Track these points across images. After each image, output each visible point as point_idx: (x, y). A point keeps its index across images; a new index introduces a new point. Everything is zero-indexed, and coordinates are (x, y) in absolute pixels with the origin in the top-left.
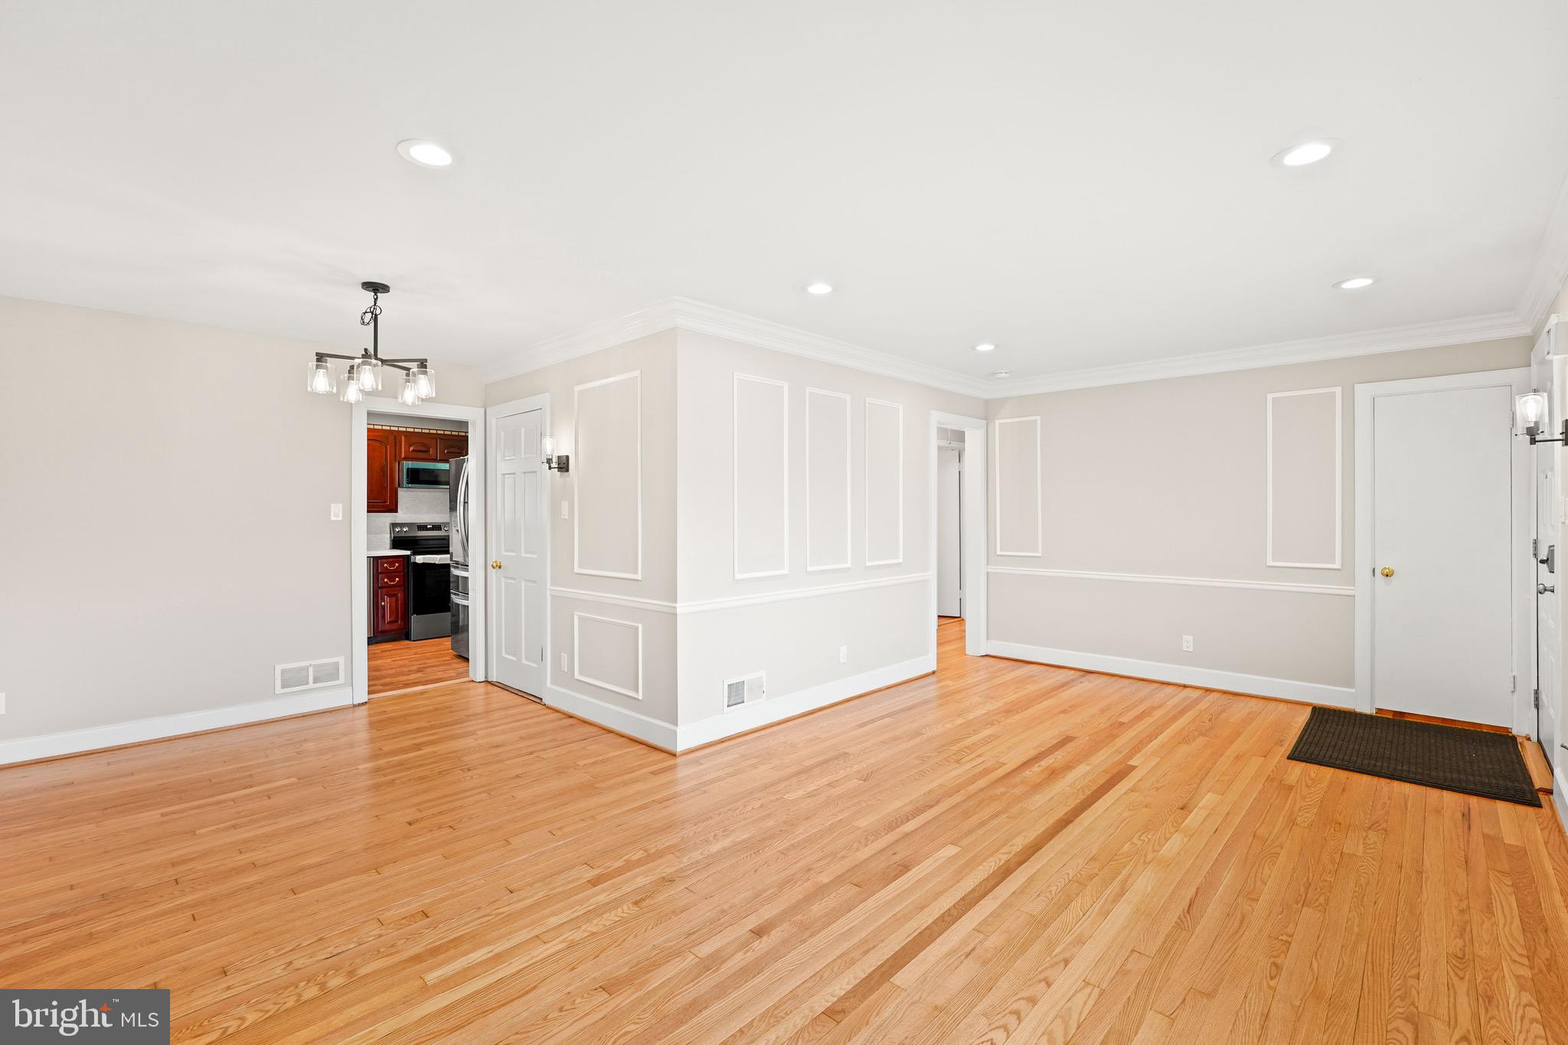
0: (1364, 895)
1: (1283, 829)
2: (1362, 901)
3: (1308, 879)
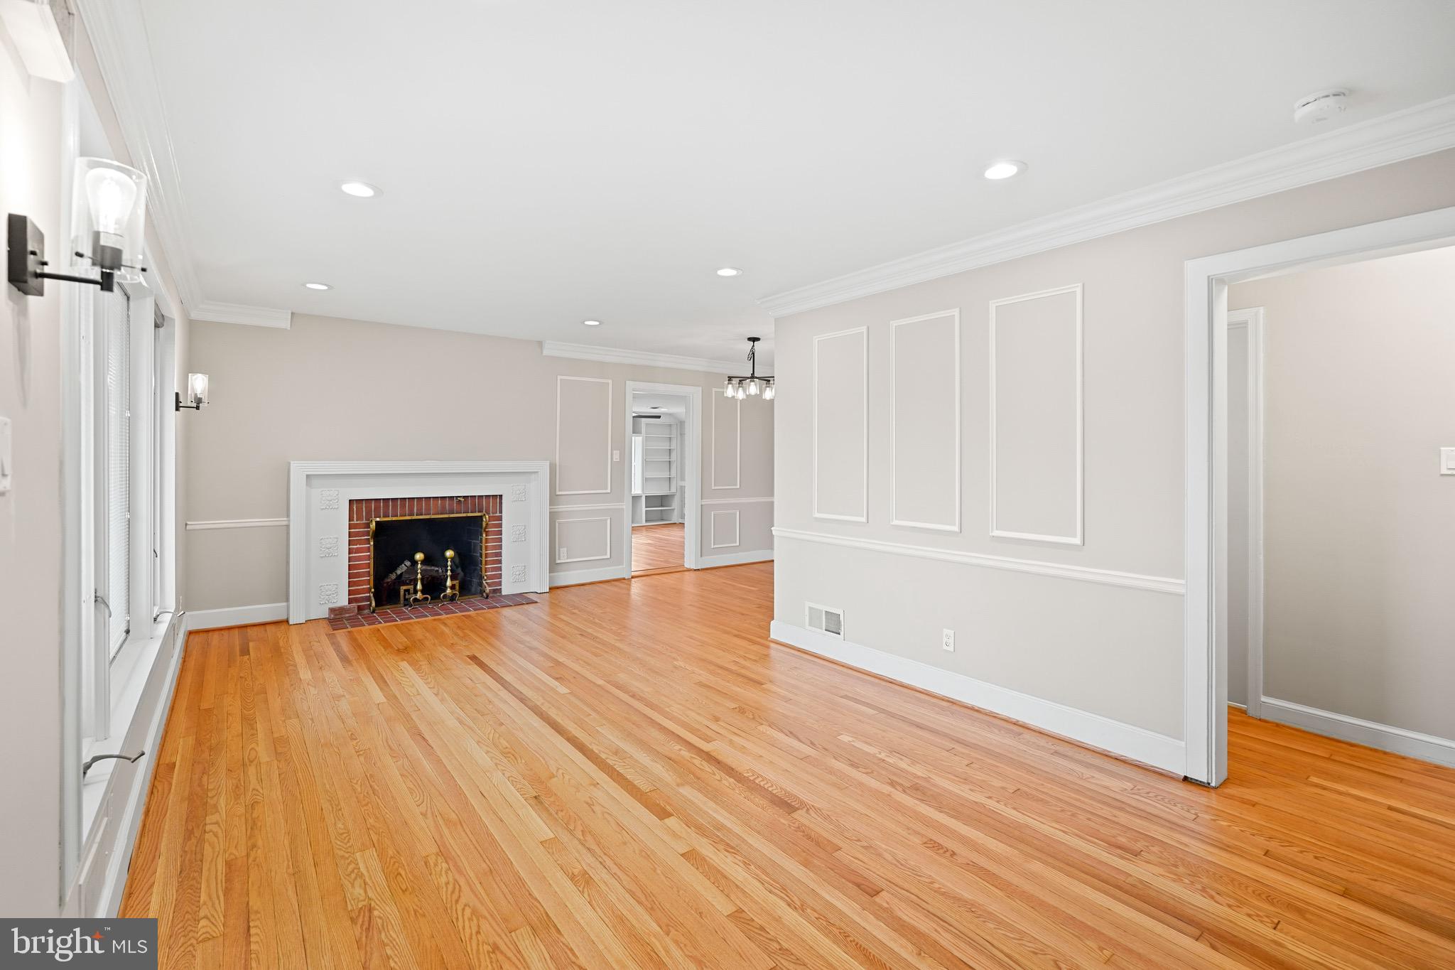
0: (333, 811)
1: (442, 836)
2: (331, 805)
3: (379, 798)
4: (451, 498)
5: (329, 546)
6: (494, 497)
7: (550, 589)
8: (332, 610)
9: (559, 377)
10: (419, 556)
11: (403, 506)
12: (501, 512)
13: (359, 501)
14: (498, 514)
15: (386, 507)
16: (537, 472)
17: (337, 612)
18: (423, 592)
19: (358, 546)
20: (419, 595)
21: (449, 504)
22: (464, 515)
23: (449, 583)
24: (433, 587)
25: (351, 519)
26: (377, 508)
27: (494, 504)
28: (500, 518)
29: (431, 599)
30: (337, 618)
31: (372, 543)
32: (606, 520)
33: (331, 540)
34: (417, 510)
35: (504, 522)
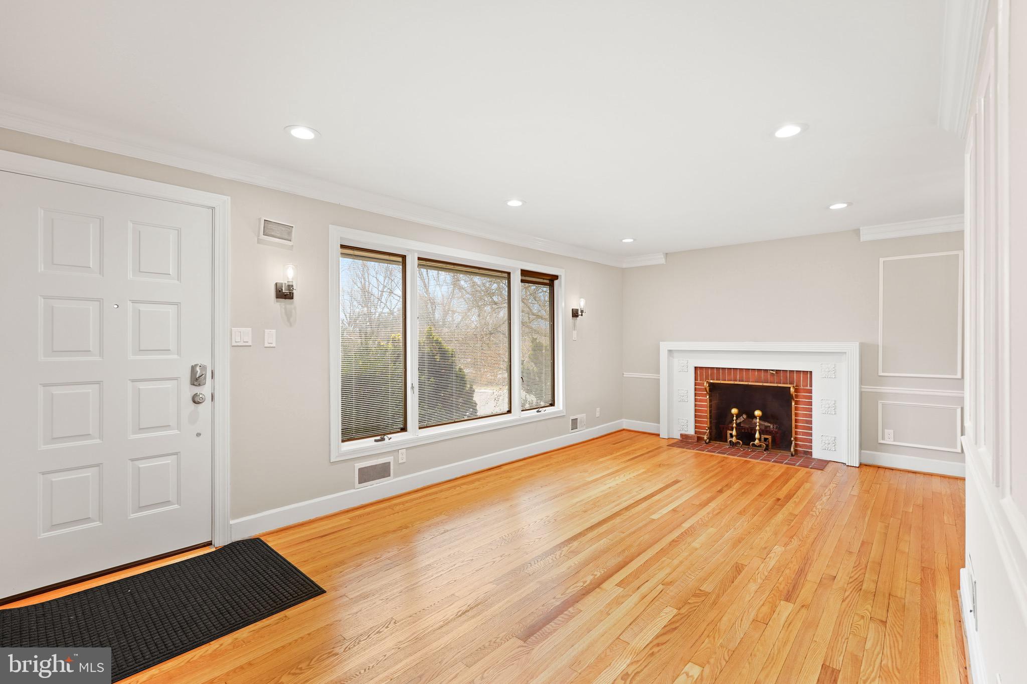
4: (766, 371)
5: (682, 395)
6: (805, 373)
7: (861, 464)
8: (682, 435)
9: (882, 260)
10: (734, 411)
11: (729, 374)
12: (811, 386)
13: (701, 368)
14: (809, 388)
15: (718, 373)
16: (846, 353)
17: (684, 437)
18: (738, 437)
19: (701, 398)
20: (734, 439)
21: (764, 376)
22: (776, 385)
23: (757, 435)
24: (746, 436)
25: (696, 379)
26: (712, 374)
27: (805, 379)
28: (810, 391)
29: (742, 444)
30: (685, 441)
31: (708, 397)
32: (955, 410)
33: (683, 391)
34: (739, 377)
35: (814, 395)
